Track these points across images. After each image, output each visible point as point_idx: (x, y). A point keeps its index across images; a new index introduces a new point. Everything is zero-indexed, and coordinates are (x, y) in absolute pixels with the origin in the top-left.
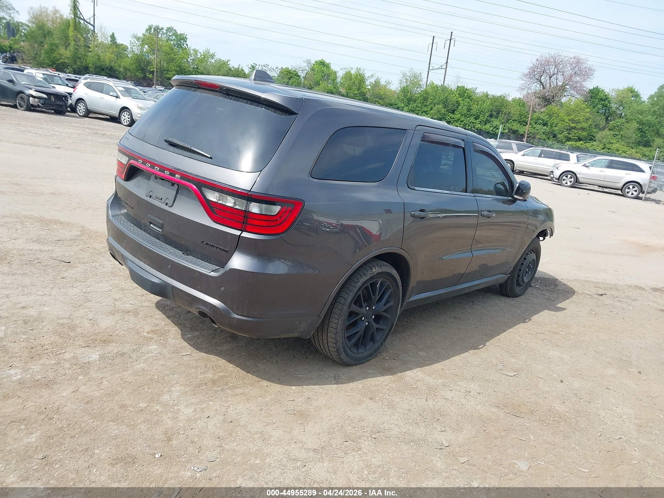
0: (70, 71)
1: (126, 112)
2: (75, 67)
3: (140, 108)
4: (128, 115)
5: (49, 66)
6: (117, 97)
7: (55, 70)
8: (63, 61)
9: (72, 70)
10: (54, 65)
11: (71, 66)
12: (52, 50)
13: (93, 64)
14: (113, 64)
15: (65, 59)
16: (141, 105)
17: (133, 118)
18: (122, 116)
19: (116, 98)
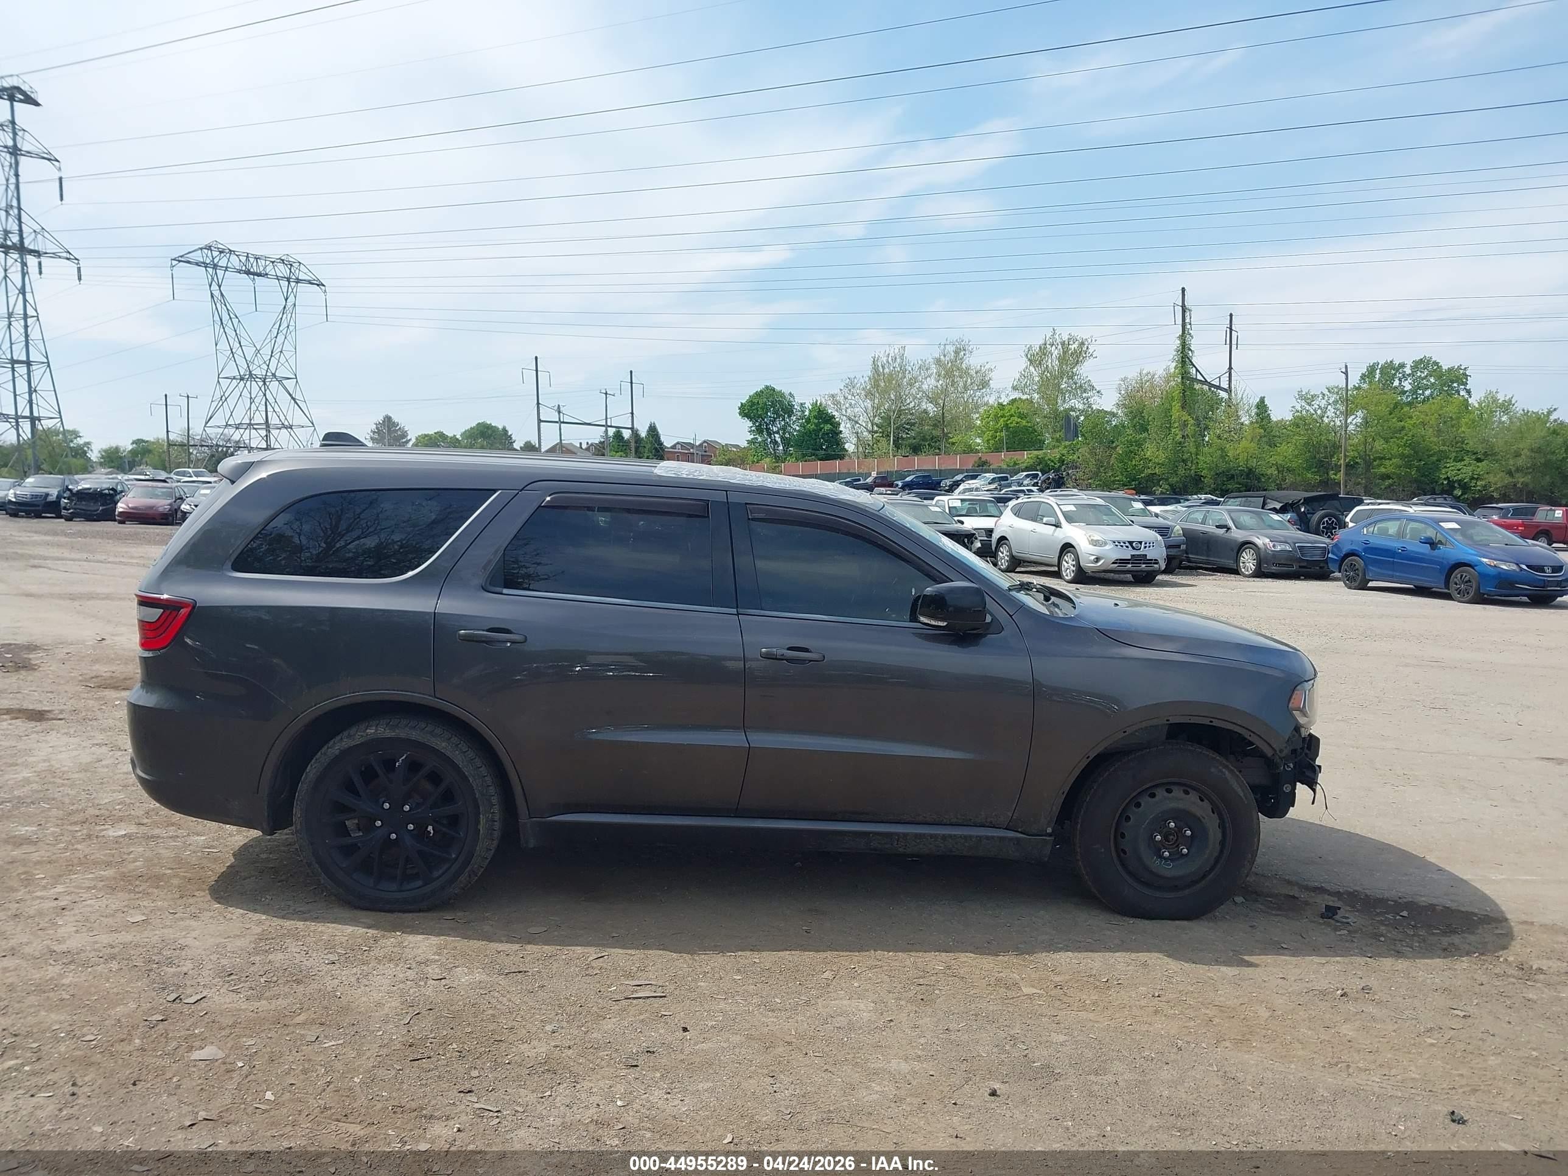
0: (1164, 491)
1: (1069, 554)
2: (1174, 480)
3: (1095, 543)
4: (1073, 561)
5: (1124, 485)
6: (1057, 525)
7: (1135, 492)
8: (1150, 471)
9: (1167, 487)
10: (1133, 483)
11: (1167, 480)
12: (1130, 454)
13: (1210, 469)
14: (1253, 463)
15: (1155, 468)
16: (1096, 537)
17: (1081, 564)
18: (1064, 563)
19: (1054, 527)
